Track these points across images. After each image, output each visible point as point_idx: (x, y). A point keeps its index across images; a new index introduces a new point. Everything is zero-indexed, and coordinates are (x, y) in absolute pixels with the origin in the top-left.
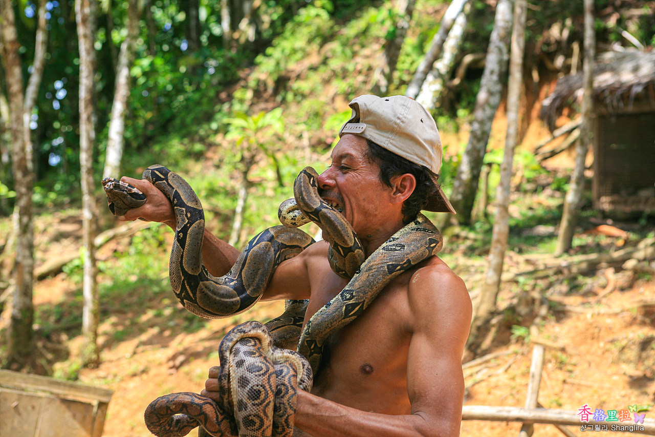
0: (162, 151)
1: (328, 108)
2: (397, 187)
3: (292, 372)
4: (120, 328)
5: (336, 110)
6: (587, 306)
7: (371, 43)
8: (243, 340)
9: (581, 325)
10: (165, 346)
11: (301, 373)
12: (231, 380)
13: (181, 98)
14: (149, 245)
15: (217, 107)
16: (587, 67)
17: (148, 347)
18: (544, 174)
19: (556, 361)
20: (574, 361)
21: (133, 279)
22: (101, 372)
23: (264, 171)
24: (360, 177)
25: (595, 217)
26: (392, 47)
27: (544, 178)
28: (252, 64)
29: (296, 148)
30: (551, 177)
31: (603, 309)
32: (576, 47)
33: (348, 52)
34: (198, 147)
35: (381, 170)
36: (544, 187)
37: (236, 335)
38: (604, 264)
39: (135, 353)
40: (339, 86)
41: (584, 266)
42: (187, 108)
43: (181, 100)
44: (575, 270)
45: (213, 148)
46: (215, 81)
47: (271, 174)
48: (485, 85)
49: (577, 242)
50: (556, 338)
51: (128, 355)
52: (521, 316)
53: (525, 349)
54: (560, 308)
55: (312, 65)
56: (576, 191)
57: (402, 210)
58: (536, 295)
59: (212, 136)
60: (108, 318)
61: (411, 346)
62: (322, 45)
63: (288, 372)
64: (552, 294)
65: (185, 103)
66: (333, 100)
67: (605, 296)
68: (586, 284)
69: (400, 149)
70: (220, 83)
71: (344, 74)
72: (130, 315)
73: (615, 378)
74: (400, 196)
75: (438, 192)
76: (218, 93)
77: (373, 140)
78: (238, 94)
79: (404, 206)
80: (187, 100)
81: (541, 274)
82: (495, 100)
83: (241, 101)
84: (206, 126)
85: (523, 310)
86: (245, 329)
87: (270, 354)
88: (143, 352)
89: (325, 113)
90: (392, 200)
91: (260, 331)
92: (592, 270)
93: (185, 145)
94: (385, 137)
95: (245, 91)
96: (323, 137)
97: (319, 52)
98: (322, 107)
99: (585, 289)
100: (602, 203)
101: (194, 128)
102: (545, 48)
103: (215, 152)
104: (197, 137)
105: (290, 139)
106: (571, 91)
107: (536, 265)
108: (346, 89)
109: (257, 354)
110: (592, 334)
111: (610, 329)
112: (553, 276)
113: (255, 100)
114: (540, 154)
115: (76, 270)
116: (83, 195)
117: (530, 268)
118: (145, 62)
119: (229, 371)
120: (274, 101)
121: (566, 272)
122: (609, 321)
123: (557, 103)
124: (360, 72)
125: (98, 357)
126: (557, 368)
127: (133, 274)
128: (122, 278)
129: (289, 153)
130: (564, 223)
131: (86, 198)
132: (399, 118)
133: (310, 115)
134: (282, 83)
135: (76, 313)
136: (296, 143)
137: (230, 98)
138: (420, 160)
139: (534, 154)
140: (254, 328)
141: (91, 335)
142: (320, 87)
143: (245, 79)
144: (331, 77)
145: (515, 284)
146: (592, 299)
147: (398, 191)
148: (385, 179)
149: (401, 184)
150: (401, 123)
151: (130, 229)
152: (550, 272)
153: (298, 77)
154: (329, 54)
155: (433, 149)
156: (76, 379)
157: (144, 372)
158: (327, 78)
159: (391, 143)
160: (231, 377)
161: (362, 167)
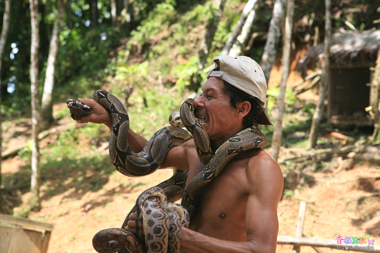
0: (75, 85)
1: (173, 62)
2: (240, 109)
3: (178, 217)
4: (52, 188)
5: (178, 63)
6: (327, 178)
7: (198, 25)
8: (150, 198)
9: (324, 190)
10: (79, 199)
11: (183, 217)
12: (143, 222)
13: (87, 54)
14: (69, 140)
15: (109, 60)
16: (326, 41)
17: (69, 199)
18: (298, 103)
19: (310, 210)
20: (320, 210)
21: (59, 159)
22: (41, 214)
23: (136, 97)
24: (218, 102)
25: (328, 127)
26: (212, 27)
27: (298, 105)
28: (129, 36)
29: (155, 85)
30: (302, 104)
31: (336, 180)
32: (317, 30)
33: (185, 29)
34: (97, 83)
35: (231, 98)
36: (298, 110)
37: (146, 195)
38: (335, 155)
39: (61, 203)
40: (180, 49)
41: (324, 155)
42: (91, 60)
43: (87, 56)
44: (319, 158)
45: (106, 84)
46: (107, 45)
47: (140, 100)
48: (267, 50)
49: (319, 142)
50: (309, 197)
51: (57, 204)
52: (289, 184)
53: (291, 203)
54: (311, 179)
55: (164, 37)
56: (319, 113)
57: (242, 122)
58: (297, 172)
59: (105, 77)
60: (45, 182)
61: (248, 202)
62: (170, 26)
63: (176, 217)
64: (306, 171)
65: (89, 57)
66: (176, 57)
67: (337, 173)
68: (326, 166)
69: (243, 87)
70: (110, 46)
71: (182, 42)
72: (58, 181)
73: (344, 220)
74: (241, 114)
75: (264, 112)
76: (109, 52)
77: (227, 81)
78: (121, 53)
79: (243, 120)
80: (90, 55)
81: (299, 160)
82: (273, 59)
83: (123, 57)
84: (101, 71)
85: (290, 180)
86: (151, 192)
87: (165, 206)
88: (66, 202)
89: (171, 65)
90: (237, 116)
91: (159, 193)
92: (329, 158)
93: (89, 82)
94: (234, 79)
95: (125, 51)
96: (170, 78)
97: (168, 29)
98: (170, 61)
99: (325, 169)
100: (333, 120)
101: (95, 72)
102: (299, 30)
103: (107, 86)
104: (96, 78)
105: (151, 80)
106: (316, 55)
107: (296, 155)
108: (184, 51)
109: (158, 207)
110: (330, 195)
111: (340, 192)
112: (306, 161)
113: (131, 56)
114: (295, 91)
115: (26, 154)
116: (32, 110)
117: (292, 156)
118: (66, 33)
119: (142, 216)
120: (142, 57)
121: (313, 159)
122: (340, 187)
123: (308, 61)
124: (192, 42)
125: (40, 205)
126: (310, 214)
127: (59, 156)
128: (53, 159)
129: (150, 88)
130: (312, 131)
131: (34, 112)
132: (242, 69)
133: (163, 66)
134: (146, 46)
135: (26, 179)
136: (155, 82)
137: (116, 55)
138: (254, 94)
139: (292, 91)
140: (156, 191)
141: (36, 192)
142: (168, 50)
143: (125, 44)
144: (175, 44)
145: (284, 166)
146: (329, 175)
147: (240, 111)
148: (233, 104)
149: (242, 107)
150: (244, 72)
151: (57, 130)
152: (305, 159)
153: (156, 43)
154: (174, 31)
155: (261, 87)
156: (27, 217)
157: (67, 213)
158: (173, 44)
159: (237, 83)
160: (143, 220)
161: (220, 97)
